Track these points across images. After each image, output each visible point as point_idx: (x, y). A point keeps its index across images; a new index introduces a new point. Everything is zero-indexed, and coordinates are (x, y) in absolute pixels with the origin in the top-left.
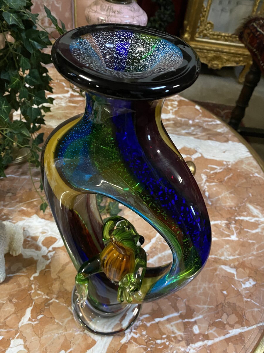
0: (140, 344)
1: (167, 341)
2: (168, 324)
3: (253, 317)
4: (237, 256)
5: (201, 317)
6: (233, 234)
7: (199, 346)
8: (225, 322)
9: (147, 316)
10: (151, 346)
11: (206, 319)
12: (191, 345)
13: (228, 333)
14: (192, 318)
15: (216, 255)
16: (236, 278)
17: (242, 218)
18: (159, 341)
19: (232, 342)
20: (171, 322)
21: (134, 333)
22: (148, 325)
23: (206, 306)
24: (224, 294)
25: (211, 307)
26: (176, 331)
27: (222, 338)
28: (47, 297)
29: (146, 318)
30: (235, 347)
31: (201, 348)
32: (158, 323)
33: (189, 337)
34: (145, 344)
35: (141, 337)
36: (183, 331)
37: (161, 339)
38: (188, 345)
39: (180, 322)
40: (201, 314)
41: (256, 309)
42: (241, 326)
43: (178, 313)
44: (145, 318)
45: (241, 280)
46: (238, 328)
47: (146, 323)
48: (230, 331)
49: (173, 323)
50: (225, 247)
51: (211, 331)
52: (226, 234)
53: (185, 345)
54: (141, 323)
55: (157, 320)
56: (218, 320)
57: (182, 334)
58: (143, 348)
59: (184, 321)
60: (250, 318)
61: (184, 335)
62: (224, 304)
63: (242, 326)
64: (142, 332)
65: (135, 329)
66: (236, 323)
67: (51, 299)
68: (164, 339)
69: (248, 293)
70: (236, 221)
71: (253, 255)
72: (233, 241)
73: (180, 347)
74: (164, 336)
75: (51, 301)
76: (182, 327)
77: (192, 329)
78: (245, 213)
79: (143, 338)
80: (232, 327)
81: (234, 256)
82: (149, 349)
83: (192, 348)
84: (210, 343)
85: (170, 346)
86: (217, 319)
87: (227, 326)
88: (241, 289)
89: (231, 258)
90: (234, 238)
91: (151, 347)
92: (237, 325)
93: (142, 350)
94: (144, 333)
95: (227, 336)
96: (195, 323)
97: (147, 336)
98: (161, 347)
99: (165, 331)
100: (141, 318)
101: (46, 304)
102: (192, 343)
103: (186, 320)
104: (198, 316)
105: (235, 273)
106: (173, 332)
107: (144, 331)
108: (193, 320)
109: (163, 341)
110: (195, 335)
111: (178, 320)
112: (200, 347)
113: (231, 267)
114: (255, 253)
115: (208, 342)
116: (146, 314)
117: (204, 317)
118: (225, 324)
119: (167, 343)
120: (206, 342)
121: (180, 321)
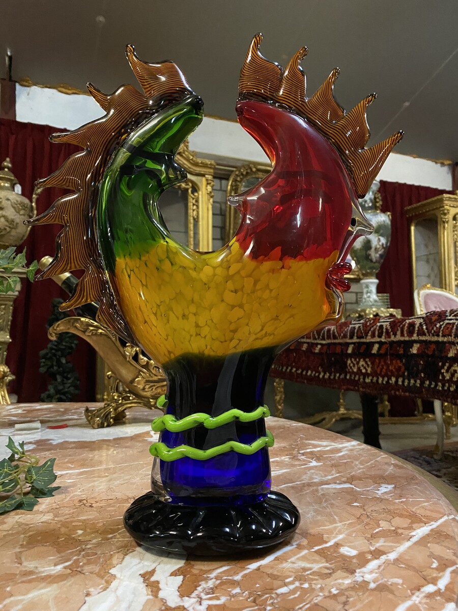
1: (301, 584)
2: (282, 563)
3: (432, 511)
4: (338, 475)
5: (341, 537)
6: (311, 462)
7: (376, 567)
8: (393, 528)
9: (223, 569)
10: (269, 602)
11: (354, 535)
12: (358, 571)
13: (410, 537)
14: (326, 542)
15: (300, 481)
16: (358, 489)
17: (308, 450)
18: (284, 590)
19: (429, 542)
20: (289, 559)
21: (210, 599)
22: (238, 578)
23: (339, 524)
24: (357, 506)
25: (348, 522)
26: (308, 565)
27: (408, 544)
29: (225, 572)
30: (441, 545)
31: (382, 568)
32: (258, 569)
33: (344, 564)
34: (254, 604)
35: (233, 599)
36: (324, 560)
37: (286, 585)
38: (353, 572)
39: (306, 554)
40: (340, 533)
41: (426, 504)
42: (423, 524)
43: (293, 545)
44: (221, 573)
45: (368, 489)
46: (423, 526)
47: (230, 578)
48: (413, 534)
49: (293, 559)
50: (308, 472)
51: (377, 545)
52: (299, 464)
53: (345, 574)
54: (218, 582)
55: (253, 566)
56: (377, 530)
57: (327, 565)
59: (313, 550)
60: (429, 513)
61: (330, 564)
62: (368, 514)
63: (425, 524)
64: (230, 591)
65: (208, 594)
66: (412, 523)
68: (292, 583)
69: (393, 495)
70: (303, 454)
71: (360, 469)
72: (316, 467)
73: (340, 581)
74: (287, 580)
76: (317, 558)
77: (339, 553)
78: (311, 447)
79: (241, 598)
80: (411, 528)
81: (332, 475)
82: (269, 608)
83: (364, 573)
84: (392, 556)
85: (313, 586)
86: (375, 530)
87: (400, 531)
88: (379, 495)
89: (330, 477)
90: (314, 463)
91: (272, 603)
92: (414, 526)
94: (236, 591)
95: (414, 540)
96: (337, 545)
97: (246, 593)
98: (296, 595)
99: (285, 573)
100: (213, 575)
102: (360, 568)
103: (316, 548)
104: (335, 537)
105: (353, 486)
106: (305, 570)
107: (234, 588)
108: (330, 544)
109: (292, 587)
110: (353, 557)
111: (299, 553)
112: (380, 566)
113: (339, 484)
114: (362, 467)
115: (388, 556)
117: (349, 535)
118: (395, 530)
119: (306, 586)
120: (383, 558)
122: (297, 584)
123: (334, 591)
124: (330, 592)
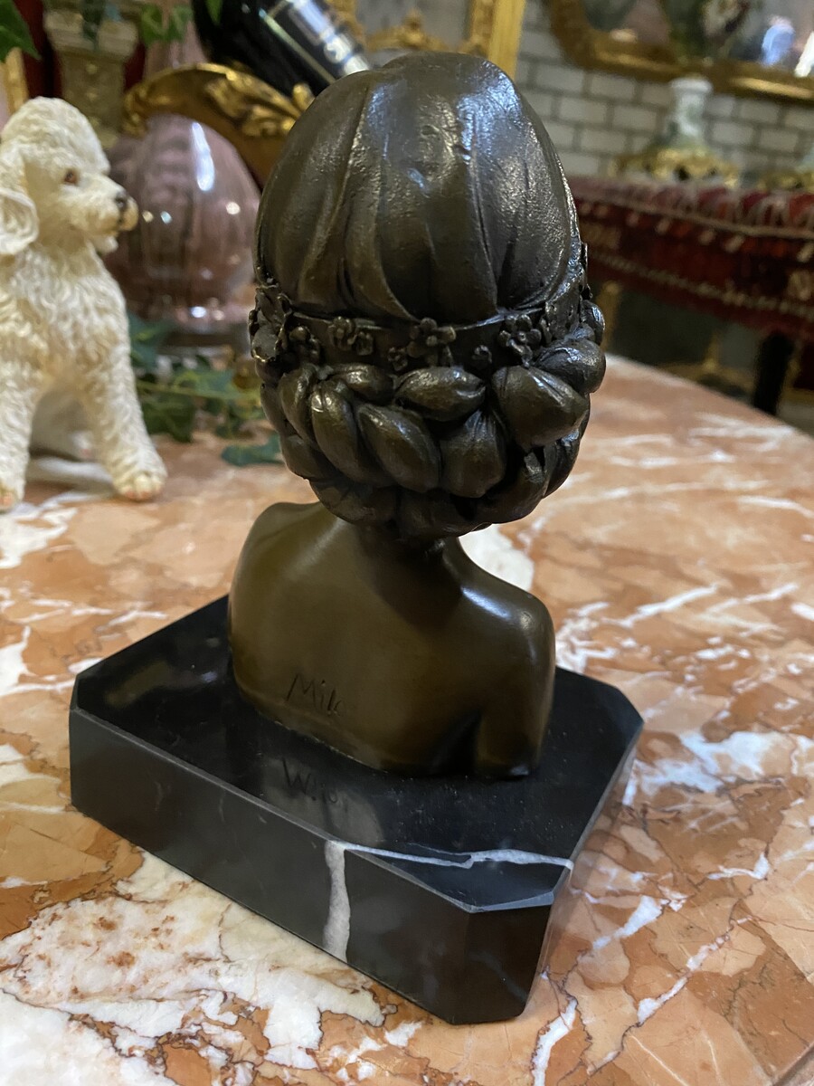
0: (642, 671)
1: (737, 650)
2: (696, 613)
4: (767, 482)
5: (791, 586)
9: (600, 606)
14: (765, 591)
16: (808, 514)
18: (708, 654)
20: (708, 608)
21: (589, 648)
22: (627, 622)
23: (782, 567)
25: (798, 565)
26: (743, 623)
28: (93, 610)
29: (602, 611)
32: (658, 616)
33: (803, 631)
34: (662, 668)
35: (626, 655)
36: (767, 619)
37: (710, 647)
39: (736, 605)
40: (788, 580)
43: (709, 587)
44: (597, 611)
47: (614, 621)
49: (715, 609)
50: (712, 471)
54: (594, 625)
55: (649, 610)
57: (775, 627)
58: (667, 679)
59: (748, 600)
61: (780, 627)
64: (618, 641)
65: (581, 639)
67: (125, 613)
68: (719, 646)
72: (724, 462)
73: (801, 656)
74: (714, 640)
75: (124, 619)
76: (756, 613)
77: (791, 612)
79: (640, 656)
82: (689, 678)
85: (758, 657)
91: (694, 671)
93: (666, 685)
94: (629, 643)
96: (786, 600)
97: (646, 650)
98: (731, 666)
99: (706, 629)
100: (584, 611)
101: (101, 629)
103: (752, 598)
104: (781, 586)
105: (796, 506)
106: (738, 628)
107: (625, 638)
108: (775, 595)
109: (721, 652)
111: (725, 601)
113: (774, 499)
116: (594, 601)
117: (804, 586)
119: (745, 653)
121: (732, 602)
122: (729, 649)
123: (794, 669)
124: (786, 669)
